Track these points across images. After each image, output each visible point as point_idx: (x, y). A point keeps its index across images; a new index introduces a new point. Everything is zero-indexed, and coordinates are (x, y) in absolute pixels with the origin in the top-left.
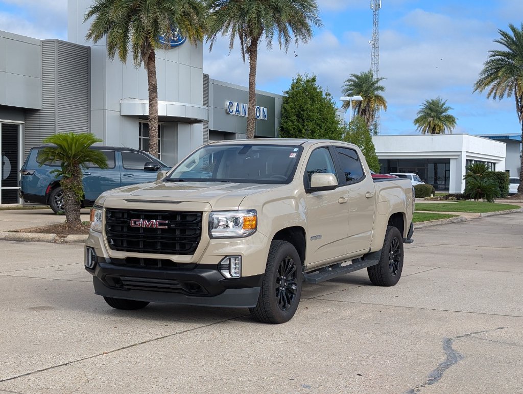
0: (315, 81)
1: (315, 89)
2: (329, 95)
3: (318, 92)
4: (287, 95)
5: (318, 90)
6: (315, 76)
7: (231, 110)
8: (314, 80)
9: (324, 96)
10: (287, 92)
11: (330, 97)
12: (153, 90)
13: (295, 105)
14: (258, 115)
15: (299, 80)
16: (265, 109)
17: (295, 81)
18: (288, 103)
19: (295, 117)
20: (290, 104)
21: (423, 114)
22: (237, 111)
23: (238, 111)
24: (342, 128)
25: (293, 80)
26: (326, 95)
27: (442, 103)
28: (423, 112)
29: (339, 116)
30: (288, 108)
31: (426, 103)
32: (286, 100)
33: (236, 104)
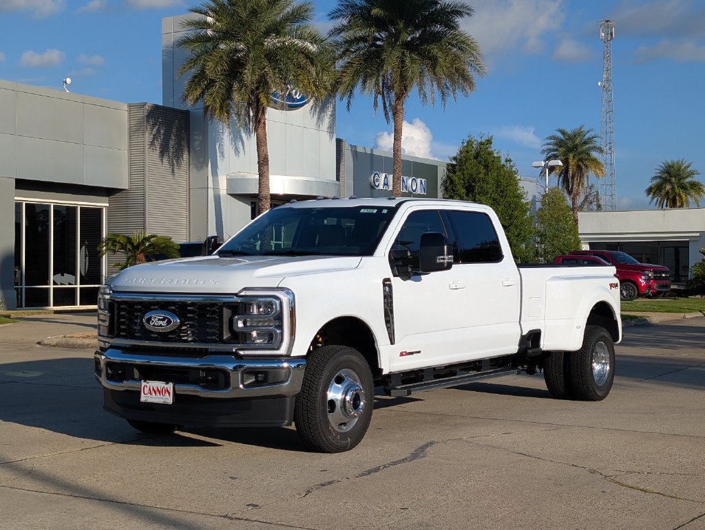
0: (491, 143)
1: (490, 153)
2: (510, 161)
3: (494, 157)
4: (454, 163)
5: (495, 155)
6: (492, 137)
7: (377, 184)
8: (489, 142)
9: (503, 162)
10: (455, 159)
11: (512, 163)
12: (263, 162)
13: (463, 174)
14: (414, 188)
15: (470, 143)
16: (423, 180)
17: (465, 144)
18: (454, 173)
19: (464, 191)
20: (457, 173)
21: (658, 180)
22: (385, 184)
23: (387, 184)
24: (527, 204)
25: (463, 143)
26: (507, 161)
27: (686, 165)
28: (660, 177)
29: (523, 187)
30: (455, 178)
31: (663, 165)
32: (451, 169)
33: (384, 175)
